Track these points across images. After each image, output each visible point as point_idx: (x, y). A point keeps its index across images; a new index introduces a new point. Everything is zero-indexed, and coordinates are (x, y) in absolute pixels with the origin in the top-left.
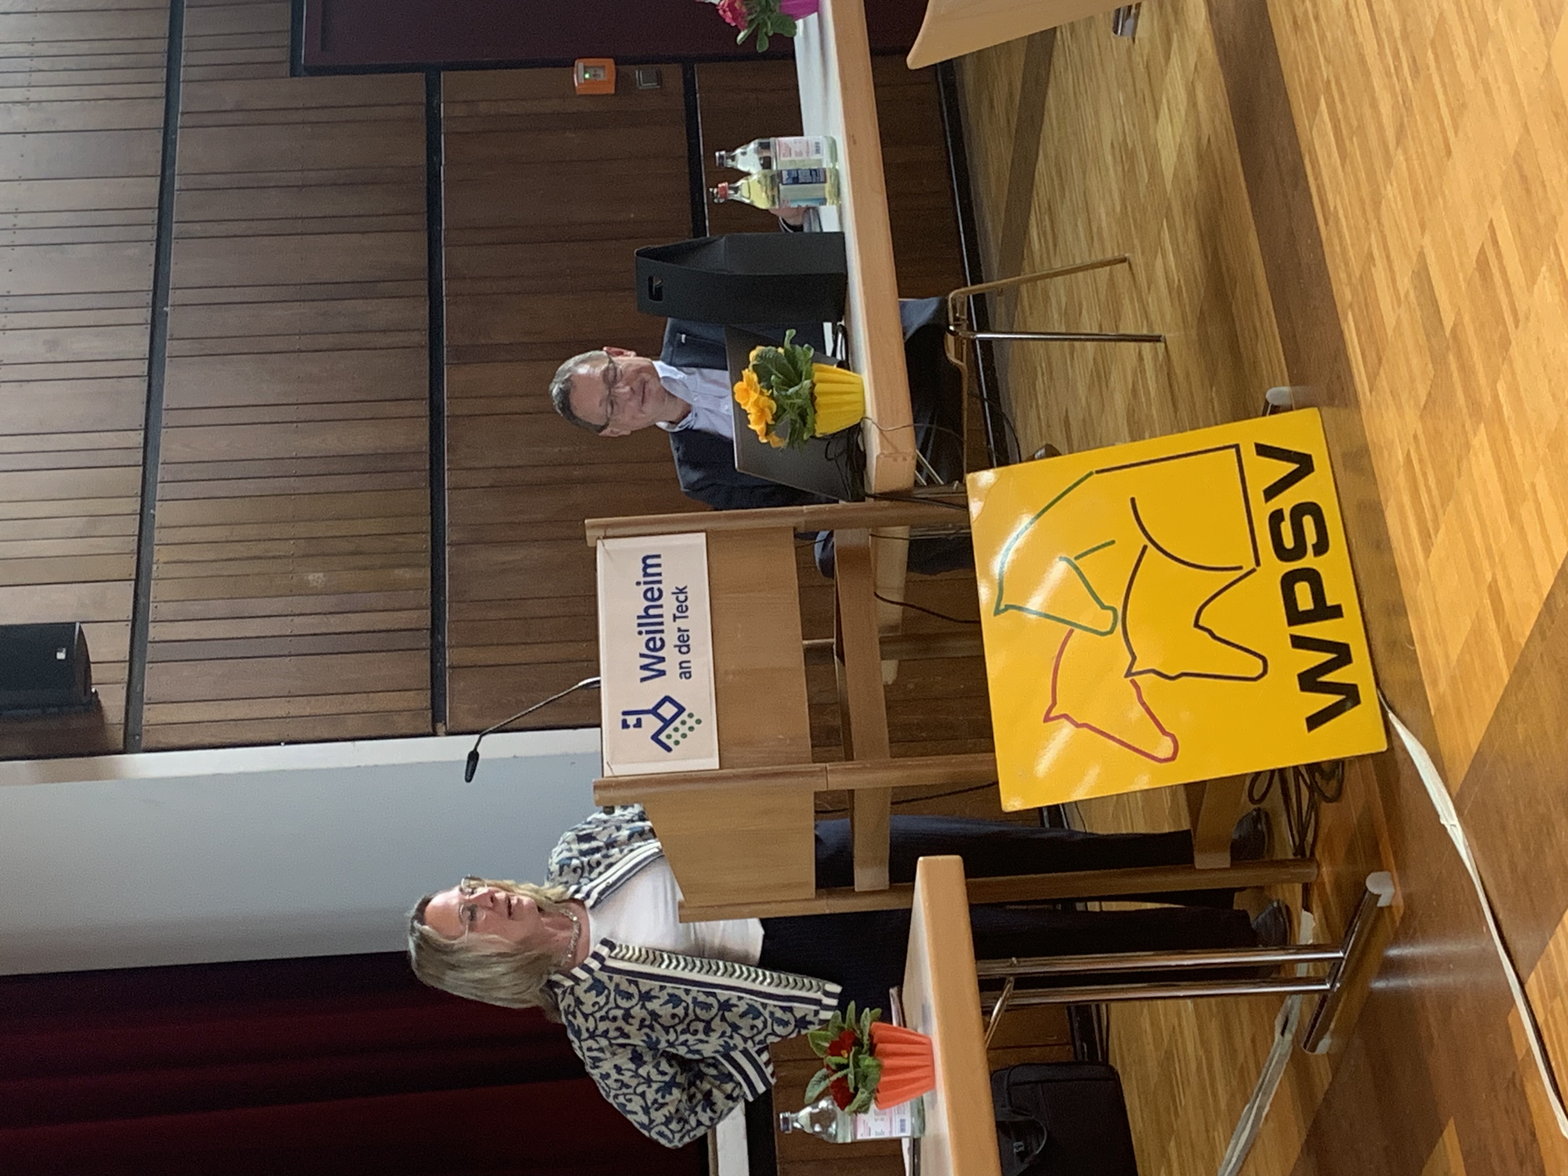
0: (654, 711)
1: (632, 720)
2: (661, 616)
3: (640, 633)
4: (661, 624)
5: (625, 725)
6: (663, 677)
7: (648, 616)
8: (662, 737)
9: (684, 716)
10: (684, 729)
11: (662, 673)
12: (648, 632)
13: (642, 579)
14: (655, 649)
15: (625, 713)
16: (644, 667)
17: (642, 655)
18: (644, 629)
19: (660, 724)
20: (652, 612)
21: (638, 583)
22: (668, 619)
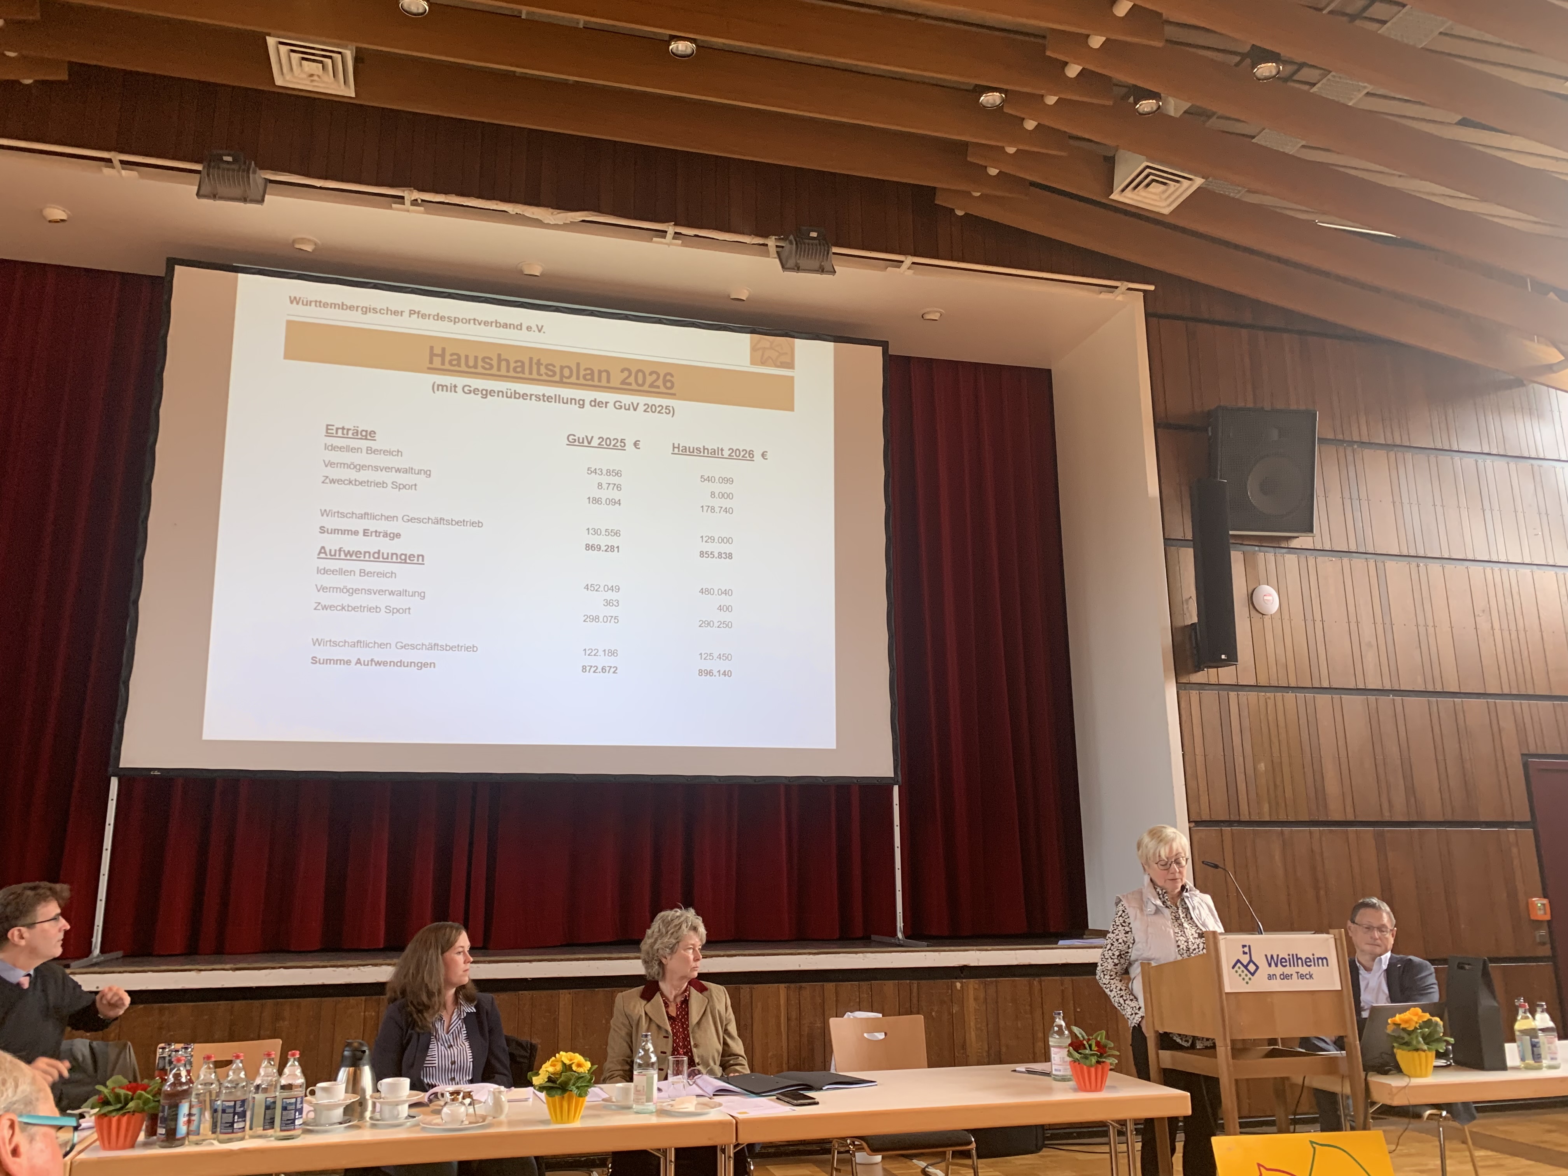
0: (1251, 961)
1: (1246, 950)
2: (1298, 966)
3: (1289, 955)
4: (1294, 966)
5: (1244, 946)
6: (1267, 965)
7: (1298, 959)
8: (1239, 965)
9: (1250, 975)
10: (1243, 975)
11: (1270, 965)
12: (1289, 959)
13: (1316, 957)
14: (1281, 962)
15: (1249, 946)
16: (1272, 957)
17: (1278, 955)
18: (1291, 957)
19: (1245, 964)
20: (1300, 961)
21: (1313, 955)
22: (1296, 969)
